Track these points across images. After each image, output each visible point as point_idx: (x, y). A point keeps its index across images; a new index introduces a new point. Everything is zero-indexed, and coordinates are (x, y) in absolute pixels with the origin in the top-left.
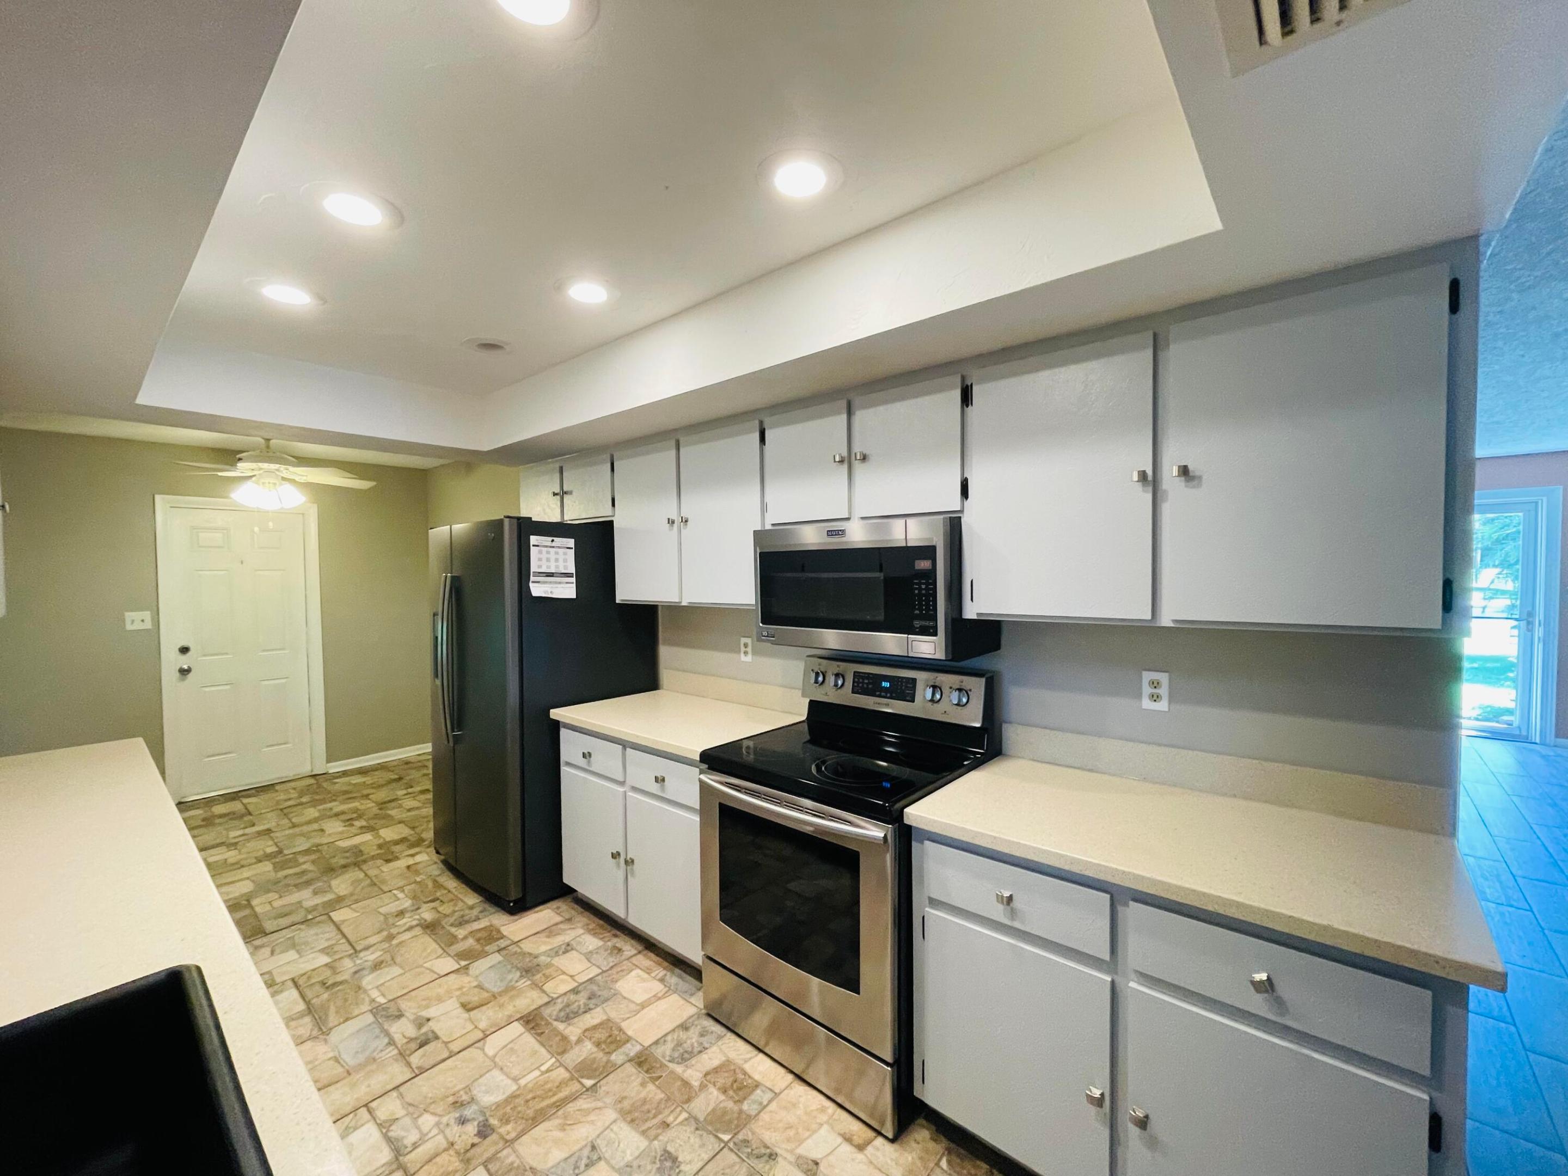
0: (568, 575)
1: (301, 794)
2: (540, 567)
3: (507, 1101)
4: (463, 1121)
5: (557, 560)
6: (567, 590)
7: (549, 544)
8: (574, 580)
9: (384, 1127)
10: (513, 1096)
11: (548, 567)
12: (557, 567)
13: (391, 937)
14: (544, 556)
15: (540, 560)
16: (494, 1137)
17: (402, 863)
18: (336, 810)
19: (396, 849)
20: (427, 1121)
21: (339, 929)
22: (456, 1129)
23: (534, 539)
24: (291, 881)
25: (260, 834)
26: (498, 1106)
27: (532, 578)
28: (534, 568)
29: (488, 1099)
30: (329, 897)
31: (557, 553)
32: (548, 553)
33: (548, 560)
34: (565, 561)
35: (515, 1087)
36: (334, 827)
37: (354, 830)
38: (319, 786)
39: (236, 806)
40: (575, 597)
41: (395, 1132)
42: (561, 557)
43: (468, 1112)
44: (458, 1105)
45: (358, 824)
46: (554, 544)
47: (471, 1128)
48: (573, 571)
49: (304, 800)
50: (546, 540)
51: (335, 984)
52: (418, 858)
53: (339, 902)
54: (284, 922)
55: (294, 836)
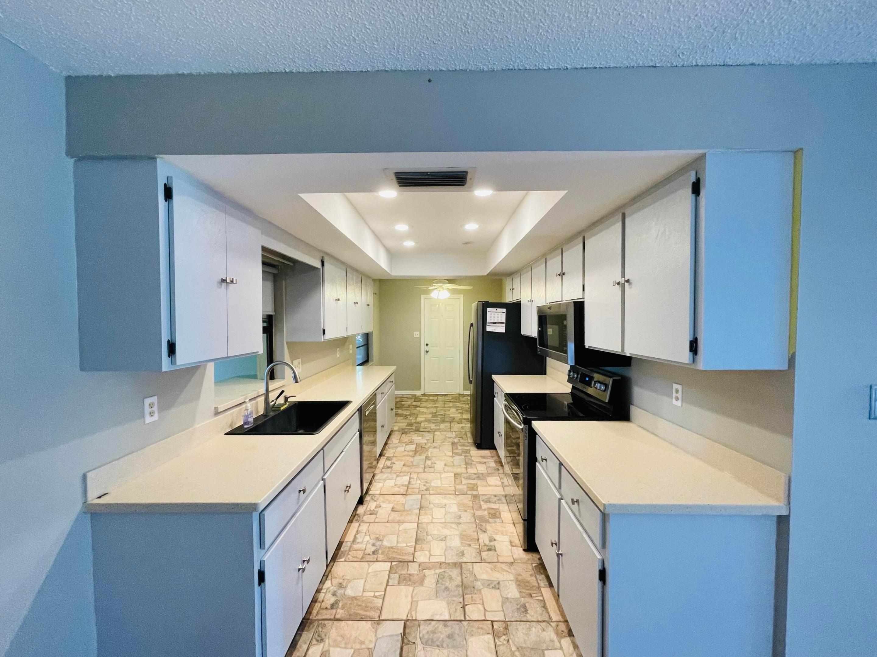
0: (503, 323)
1: (452, 399)
2: (491, 320)
3: (436, 487)
4: (425, 485)
5: (498, 317)
6: (501, 329)
7: (495, 311)
8: (504, 325)
9: (410, 478)
10: (438, 487)
11: (494, 320)
12: (498, 320)
13: (444, 442)
14: (493, 316)
15: (491, 317)
16: (428, 492)
17: (461, 425)
18: (458, 405)
19: (463, 421)
20: (419, 482)
21: (434, 436)
22: (422, 486)
23: (489, 309)
24: (433, 421)
25: (435, 407)
26: (434, 487)
27: (487, 324)
28: (488, 320)
29: (433, 484)
30: (438, 428)
31: (498, 314)
32: (494, 314)
33: (494, 317)
34: (501, 317)
35: (440, 485)
36: (453, 410)
37: (457, 413)
38: (459, 398)
39: (435, 398)
40: (504, 332)
41: (411, 480)
42: (500, 316)
43: (427, 485)
44: (426, 482)
45: (459, 411)
46: (497, 311)
47: (425, 488)
48: (505, 322)
49: (452, 400)
50: (494, 310)
51: (424, 448)
52: (467, 425)
53: (438, 430)
54: (425, 430)
55: (442, 410)
